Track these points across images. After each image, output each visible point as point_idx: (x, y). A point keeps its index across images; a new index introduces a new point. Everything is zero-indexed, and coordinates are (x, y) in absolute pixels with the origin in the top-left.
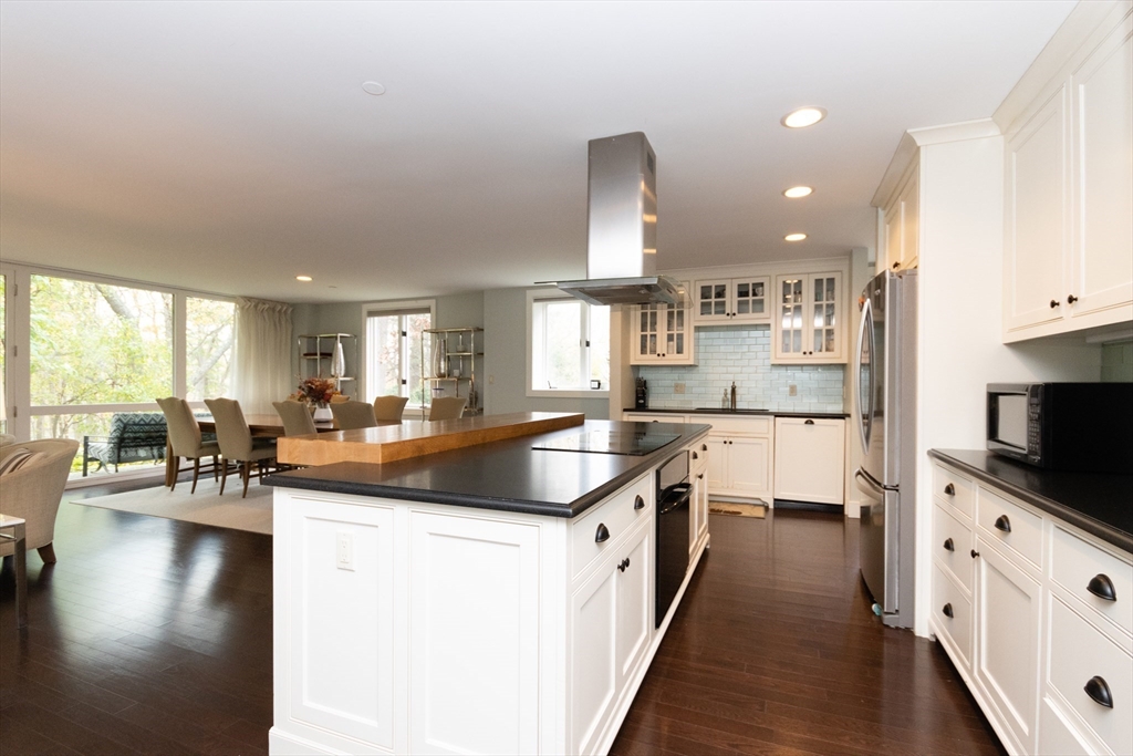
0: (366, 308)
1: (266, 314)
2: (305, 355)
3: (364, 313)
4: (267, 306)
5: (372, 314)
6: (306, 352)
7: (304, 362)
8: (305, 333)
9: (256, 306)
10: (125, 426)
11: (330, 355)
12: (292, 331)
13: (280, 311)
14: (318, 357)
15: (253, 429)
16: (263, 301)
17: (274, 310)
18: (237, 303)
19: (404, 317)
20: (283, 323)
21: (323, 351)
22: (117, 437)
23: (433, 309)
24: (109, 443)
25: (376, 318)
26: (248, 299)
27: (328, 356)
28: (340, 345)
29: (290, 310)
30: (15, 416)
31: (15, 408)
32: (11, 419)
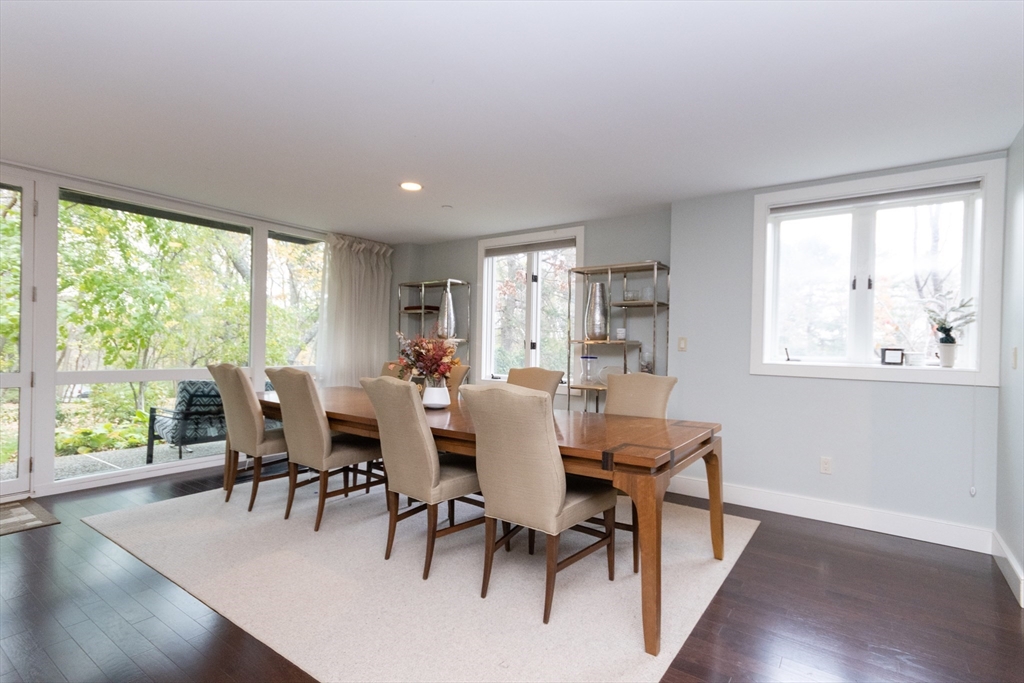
0: (483, 245)
1: (361, 256)
2: (406, 309)
3: (481, 251)
4: (363, 245)
5: (490, 252)
6: (407, 306)
7: (405, 320)
8: (407, 281)
9: (350, 246)
10: (192, 396)
11: (437, 309)
12: (392, 280)
13: (378, 254)
14: (422, 311)
15: (333, 419)
16: (358, 239)
17: (371, 251)
18: (327, 241)
19: (535, 254)
20: (382, 268)
21: (428, 304)
22: (182, 412)
23: (580, 241)
24: (174, 419)
25: (496, 258)
26: (341, 236)
27: (434, 310)
28: (450, 295)
29: (391, 251)
30: (32, 386)
31: (32, 374)
32: (27, 389)
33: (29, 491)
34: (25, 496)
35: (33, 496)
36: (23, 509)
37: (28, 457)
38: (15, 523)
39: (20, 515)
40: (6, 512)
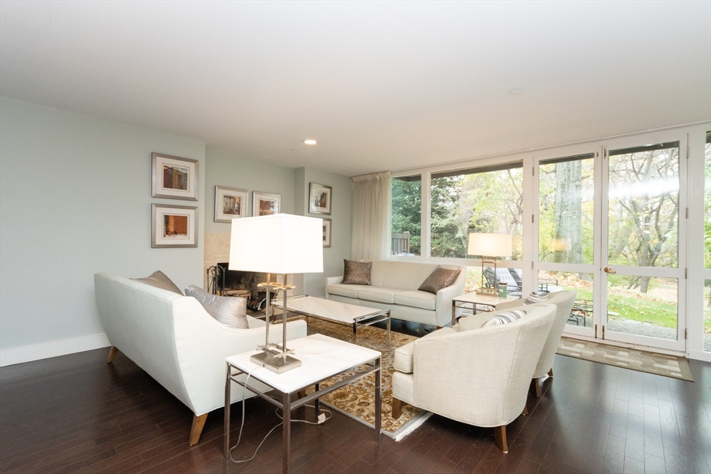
30: (686, 278)
31: (686, 269)
32: (682, 280)
33: (685, 352)
34: (682, 355)
35: (687, 357)
36: (676, 363)
37: (684, 328)
38: (665, 370)
39: (672, 365)
40: (665, 360)
